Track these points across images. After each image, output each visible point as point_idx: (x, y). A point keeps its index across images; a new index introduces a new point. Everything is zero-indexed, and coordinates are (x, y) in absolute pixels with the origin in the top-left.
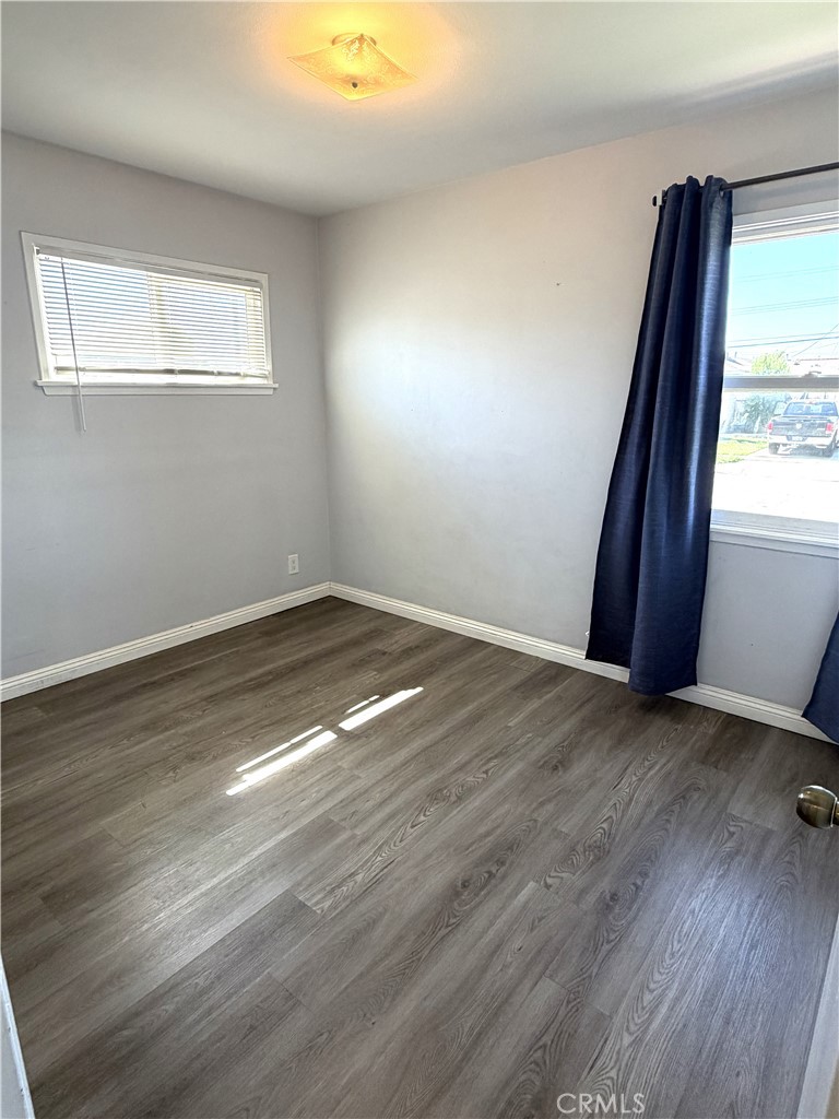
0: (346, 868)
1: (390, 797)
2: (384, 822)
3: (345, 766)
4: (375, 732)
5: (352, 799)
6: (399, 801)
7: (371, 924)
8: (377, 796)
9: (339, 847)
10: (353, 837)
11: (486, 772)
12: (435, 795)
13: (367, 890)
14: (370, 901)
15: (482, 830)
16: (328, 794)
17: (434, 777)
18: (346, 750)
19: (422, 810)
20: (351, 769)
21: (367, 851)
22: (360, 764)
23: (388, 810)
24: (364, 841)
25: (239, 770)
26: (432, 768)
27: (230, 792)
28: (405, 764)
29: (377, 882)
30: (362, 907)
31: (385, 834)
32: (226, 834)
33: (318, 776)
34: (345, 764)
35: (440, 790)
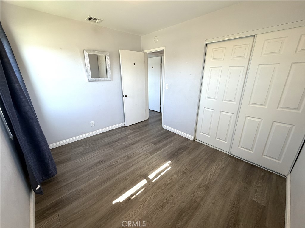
0: (148, 148)
1: (138, 158)
2: (141, 153)
3: (147, 166)
4: (137, 178)
5: (145, 158)
6: (137, 157)
7: (145, 142)
8: (141, 158)
9: (149, 150)
10: (146, 151)
11: (117, 161)
12: (130, 157)
13: (145, 145)
14: (145, 144)
15: (125, 151)
16: (151, 159)
17: (128, 161)
18: (146, 171)
19: (134, 155)
20: (145, 165)
21: (144, 149)
22: (143, 166)
23: (140, 155)
24: (145, 151)
25: (171, 167)
26: (128, 164)
27: (170, 161)
28: (132, 166)
29: (144, 146)
30: (146, 143)
31: (142, 151)
32: (168, 153)
33: (153, 164)
34: (147, 167)
35: (129, 158)
